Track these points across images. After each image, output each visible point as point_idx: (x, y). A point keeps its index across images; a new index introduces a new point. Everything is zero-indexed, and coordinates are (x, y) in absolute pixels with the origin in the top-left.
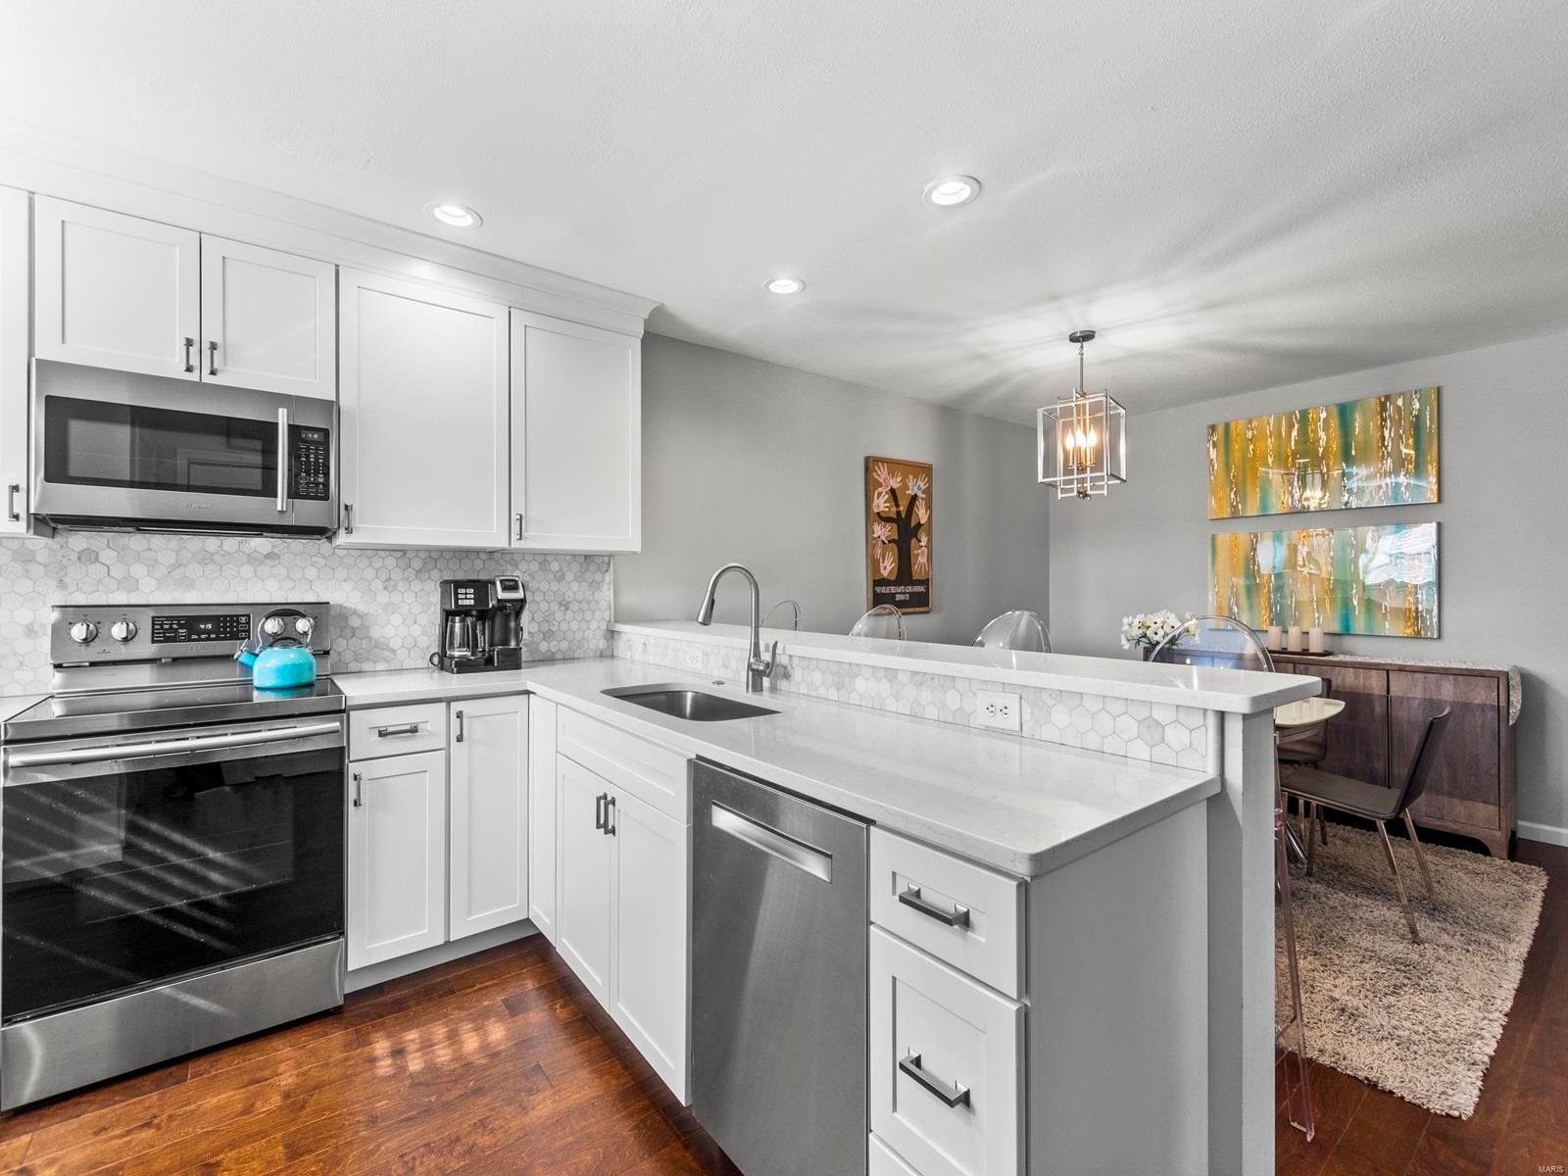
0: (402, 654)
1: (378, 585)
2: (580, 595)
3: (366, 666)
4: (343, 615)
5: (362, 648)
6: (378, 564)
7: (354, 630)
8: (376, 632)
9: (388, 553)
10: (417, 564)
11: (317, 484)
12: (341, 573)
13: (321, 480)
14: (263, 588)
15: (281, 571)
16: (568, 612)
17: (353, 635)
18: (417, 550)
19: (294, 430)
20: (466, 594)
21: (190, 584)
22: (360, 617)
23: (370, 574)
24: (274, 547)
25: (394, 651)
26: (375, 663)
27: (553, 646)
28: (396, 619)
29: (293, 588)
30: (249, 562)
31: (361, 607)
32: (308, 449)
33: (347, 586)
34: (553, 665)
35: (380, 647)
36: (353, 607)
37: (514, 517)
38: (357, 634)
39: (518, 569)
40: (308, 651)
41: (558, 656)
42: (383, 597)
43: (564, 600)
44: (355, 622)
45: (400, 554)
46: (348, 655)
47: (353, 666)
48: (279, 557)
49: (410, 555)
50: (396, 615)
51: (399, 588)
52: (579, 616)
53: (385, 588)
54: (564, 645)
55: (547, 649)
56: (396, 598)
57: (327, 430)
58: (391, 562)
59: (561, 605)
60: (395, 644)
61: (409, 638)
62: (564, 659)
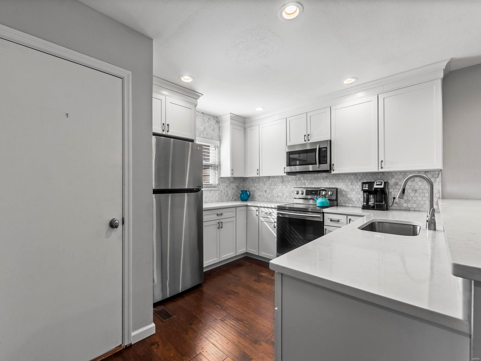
0: (356, 202)
1: (349, 183)
2: (422, 187)
3: (347, 205)
4: (342, 191)
5: (345, 200)
6: (349, 178)
7: (344, 195)
8: (349, 196)
9: (352, 175)
10: (359, 177)
11: (325, 160)
12: (341, 181)
13: (326, 159)
14: (325, 184)
15: (328, 180)
16: (416, 193)
17: (343, 196)
18: (360, 173)
19: (319, 149)
20: (366, 186)
21: (313, 184)
22: (345, 192)
23: (347, 181)
24: (327, 175)
25: (354, 202)
26: (349, 204)
27: (409, 205)
28: (354, 193)
29: (331, 184)
30: (322, 179)
31: (345, 189)
32: (323, 153)
33: (342, 184)
34: (410, 212)
35: (350, 200)
36: (343, 189)
37: (380, 161)
38: (344, 196)
39: (394, 178)
40: (327, 199)
41: (412, 209)
42: (351, 187)
43: (415, 189)
44: (344, 193)
45: (355, 175)
46: (342, 201)
47: (343, 204)
48: (328, 177)
49: (358, 175)
50: (354, 192)
51: (355, 184)
52: (421, 195)
53: (351, 184)
54: (414, 206)
55: (406, 206)
56: (354, 187)
57: (327, 147)
58: (353, 177)
59: (413, 190)
60: (354, 199)
61: (358, 198)
62: (415, 211)
